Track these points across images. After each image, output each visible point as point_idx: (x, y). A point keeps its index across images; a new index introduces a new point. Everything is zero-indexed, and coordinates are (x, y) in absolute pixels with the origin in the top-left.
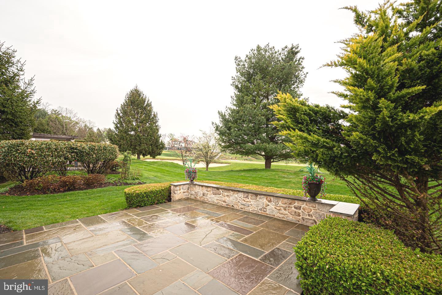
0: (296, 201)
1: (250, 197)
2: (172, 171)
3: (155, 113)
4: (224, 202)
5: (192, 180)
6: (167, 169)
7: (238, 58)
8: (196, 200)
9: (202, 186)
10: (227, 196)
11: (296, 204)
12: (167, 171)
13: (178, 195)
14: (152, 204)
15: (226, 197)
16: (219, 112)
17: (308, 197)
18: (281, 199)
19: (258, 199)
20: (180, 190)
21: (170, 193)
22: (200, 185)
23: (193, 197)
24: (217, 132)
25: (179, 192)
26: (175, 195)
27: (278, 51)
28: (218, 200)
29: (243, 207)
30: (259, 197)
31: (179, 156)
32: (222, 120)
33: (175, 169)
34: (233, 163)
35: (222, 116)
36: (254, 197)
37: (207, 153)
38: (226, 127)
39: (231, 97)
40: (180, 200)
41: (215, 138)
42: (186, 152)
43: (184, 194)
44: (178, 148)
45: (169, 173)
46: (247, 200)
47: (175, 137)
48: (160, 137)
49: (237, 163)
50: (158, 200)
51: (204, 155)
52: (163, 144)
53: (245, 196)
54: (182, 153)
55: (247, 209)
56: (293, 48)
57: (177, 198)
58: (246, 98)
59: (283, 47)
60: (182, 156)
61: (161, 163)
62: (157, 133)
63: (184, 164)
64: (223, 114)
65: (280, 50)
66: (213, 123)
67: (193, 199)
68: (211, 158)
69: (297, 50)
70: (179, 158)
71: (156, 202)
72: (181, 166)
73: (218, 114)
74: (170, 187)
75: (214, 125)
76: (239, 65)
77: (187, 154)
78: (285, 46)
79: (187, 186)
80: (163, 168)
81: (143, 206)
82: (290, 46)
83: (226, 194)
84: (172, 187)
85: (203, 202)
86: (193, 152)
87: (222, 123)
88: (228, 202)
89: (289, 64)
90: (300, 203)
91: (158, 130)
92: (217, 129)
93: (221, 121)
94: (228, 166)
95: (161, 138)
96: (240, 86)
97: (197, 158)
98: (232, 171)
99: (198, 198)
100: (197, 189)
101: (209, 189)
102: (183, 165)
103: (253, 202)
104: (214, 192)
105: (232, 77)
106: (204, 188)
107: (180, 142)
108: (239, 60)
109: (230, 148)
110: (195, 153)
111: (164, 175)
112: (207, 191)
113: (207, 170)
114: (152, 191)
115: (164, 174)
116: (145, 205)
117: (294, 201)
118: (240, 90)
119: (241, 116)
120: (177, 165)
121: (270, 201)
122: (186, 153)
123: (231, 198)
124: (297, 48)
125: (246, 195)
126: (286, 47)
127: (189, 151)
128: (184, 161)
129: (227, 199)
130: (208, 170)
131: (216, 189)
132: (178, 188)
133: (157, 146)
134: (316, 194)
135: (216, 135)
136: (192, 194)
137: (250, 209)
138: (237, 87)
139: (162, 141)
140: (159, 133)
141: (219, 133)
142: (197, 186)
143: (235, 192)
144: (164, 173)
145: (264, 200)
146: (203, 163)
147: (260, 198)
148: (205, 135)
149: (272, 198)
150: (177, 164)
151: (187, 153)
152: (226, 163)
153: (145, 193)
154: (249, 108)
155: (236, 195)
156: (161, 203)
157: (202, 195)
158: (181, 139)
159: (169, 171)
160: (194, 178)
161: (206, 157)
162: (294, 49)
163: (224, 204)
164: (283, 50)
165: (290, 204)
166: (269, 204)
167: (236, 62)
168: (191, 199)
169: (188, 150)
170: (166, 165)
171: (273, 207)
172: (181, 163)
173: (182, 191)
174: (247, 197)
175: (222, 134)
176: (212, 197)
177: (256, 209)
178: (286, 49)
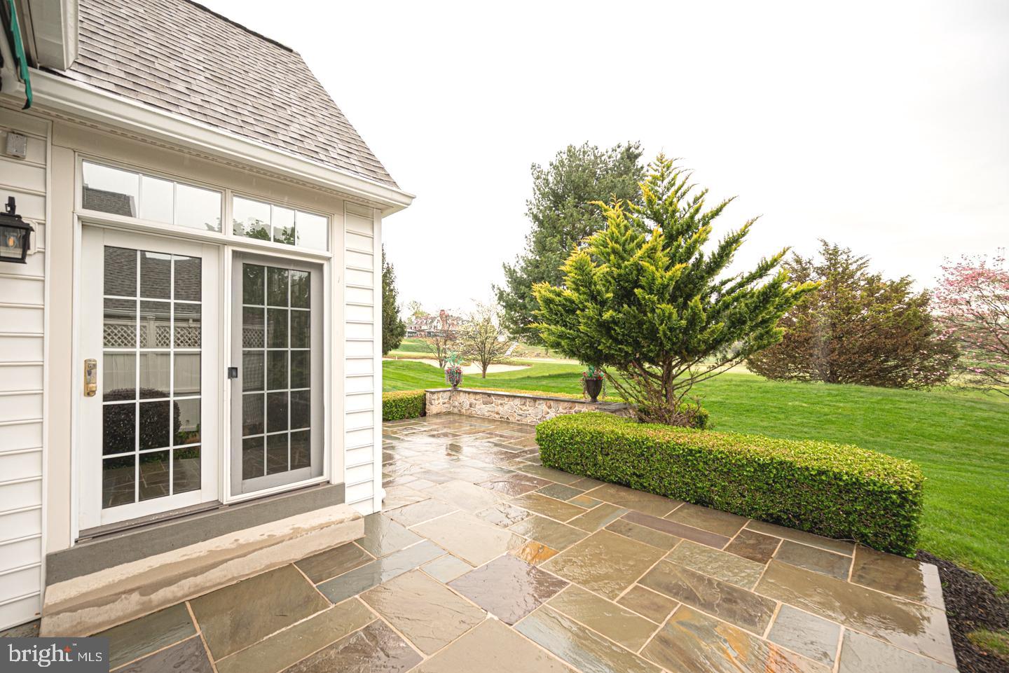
0: (576, 404)
1: (528, 403)
2: (422, 378)
3: (390, 266)
4: (498, 413)
5: (455, 386)
6: (412, 374)
7: (537, 166)
8: (460, 414)
9: (469, 393)
10: (501, 404)
11: (577, 408)
12: (413, 378)
13: (436, 405)
14: (402, 418)
15: (500, 407)
16: (504, 264)
17: (589, 398)
18: (562, 403)
19: (537, 406)
20: (438, 399)
21: (425, 404)
22: (465, 392)
23: (456, 410)
24: (501, 303)
25: (437, 402)
26: (432, 407)
27: (607, 152)
28: (489, 411)
29: (519, 418)
30: (538, 402)
31: (432, 351)
32: (510, 280)
33: (426, 375)
34: (537, 364)
35: (511, 273)
36: (532, 404)
37: (483, 343)
38: (516, 294)
39: (526, 237)
40: (438, 415)
41: (498, 314)
42: (446, 341)
43: (444, 405)
44: (429, 333)
45: (415, 381)
46: (525, 408)
47: (422, 309)
48: (398, 312)
49: (544, 364)
50: (409, 413)
51: (478, 347)
52: (402, 327)
53: (522, 403)
54: (437, 344)
55: (525, 421)
56: (630, 148)
57: (434, 412)
58: (550, 240)
59: (615, 145)
60: (438, 349)
61: (401, 364)
62: (393, 304)
63: (441, 365)
64: (512, 269)
65: (610, 150)
66: (494, 286)
67: (456, 414)
68: (492, 353)
69: (637, 152)
70: (431, 355)
71: (407, 415)
72: (435, 368)
73: (503, 269)
74: (425, 395)
75: (495, 289)
76: (538, 178)
77: (447, 346)
78: (616, 145)
79: (448, 394)
80: (404, 373)
81: (390, 420)
82: (625, 145)
83: (500, 402)
84: (428, 395)
85: (470, 416)
86: (458, 341)
87: (510, 285)
88: (502, 413)
89: (621, 179)
90: (581, 406)
91: (394, 298)
92: (501, 297)
93: (508, 281)
94: (527, 370)
95: (399, 315)
96: (541, 216)
97: (465, 353)
98: (529, 377)
99: (464, 411)
100: (463, 398)
101: (478, 397)
102: (439, 367)
103: (531, 410)
104: (485, 400)
105: (527, 201)
106: (471, 395)
107: (433, 319)
108: (538, 170)
109: (525, 334)
110: (461, 344)
111: (409, 385)
112: (475, 399)
113: (484, 377)
114: (402, 400)
115: (408, 383)
116: (393, 419)
117: (574, 404)
118: (541, 224)
119: (543, 274)
120: (429, 368)
121: (550, 407)
122: (445, 344)
123: (506, 407)
124: (637, 148)
125: (524, 401)
126: (619, 147)
127: (451, 339)
128: (441, 360)
129: (500, 409)
130: (486, 377)
131: (486, 396)
132: (435, 396)
133: (392, 331)
134: (597, 394)
135: (499, 308)
136: (454, 407)
137: (528, 420)
138: (536, 218)
139: (400, 320)
140: (396, 304)
141: (504, 304)
142: (461, 394)
143: (511, 399)
144: (408, 381)
145: (543, 407)
146: (477, 363)
147: (539, 404)
148: (480, 308)
149: (552, 403)
150: (430, 365)
151: (447, 343)
152: (523, 364)
153: (394, 401)
154: (554, 260)
155: (512, 403)
156: (413, 417)
157: (468, 406)
158: (434, 313)
159: (416, 379)
160: (457, 382)
161: (481, 351)
162: (632, 149)
163: (497, 416)
164: (614, 150)
165: (570, 408)
166: (549, 411)
167: (532, 174)
168: (453, 413)
169: (449, 336)
170: (408, 367)
171: (554, 414)
172: (436, 364)
173: (441, 401)
174: (524, 404)
175: (510, 306)
176: (481, 408)
177: (535, 420)
178: (618, 150)
